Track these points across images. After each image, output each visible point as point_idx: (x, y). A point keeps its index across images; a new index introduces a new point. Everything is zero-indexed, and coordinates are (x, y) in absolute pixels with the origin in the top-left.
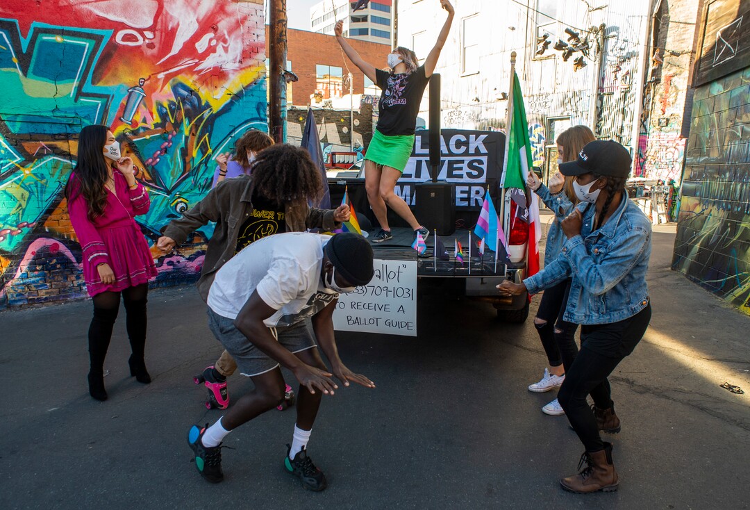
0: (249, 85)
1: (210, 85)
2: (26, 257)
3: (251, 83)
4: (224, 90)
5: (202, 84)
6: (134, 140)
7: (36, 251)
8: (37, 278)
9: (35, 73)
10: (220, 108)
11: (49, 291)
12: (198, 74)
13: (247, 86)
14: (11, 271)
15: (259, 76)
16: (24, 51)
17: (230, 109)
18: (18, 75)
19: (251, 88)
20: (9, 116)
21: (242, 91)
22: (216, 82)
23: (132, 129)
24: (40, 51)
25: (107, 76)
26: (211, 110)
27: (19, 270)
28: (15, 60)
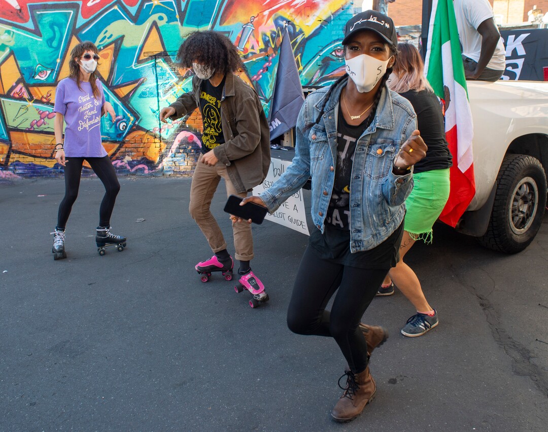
0: (337, 11)
1: (303, 15)
2: (175, 143)
3: (339, 9)
4: (315, 17)
5: (297, 15)
6: (245, 62)
7: (180, 139)
8: (180, 158)
9: (188, 23)
10: (311, 33)
11: (186, 167)
12: (294, 8)
13: (335, 12)
14: (166, 152)
15: (346, 2)
16: (183, 10)
17: (320, 33)
18: (178, 25)
19: (339, 13)
20: (172, 52)
21: (330, 17)
22: (308, 12)
23: (244, 54)
24: (191, 8)
25: (229, 18)
26: (304, 35)
27: (171, 151)
28: (177, 16)
